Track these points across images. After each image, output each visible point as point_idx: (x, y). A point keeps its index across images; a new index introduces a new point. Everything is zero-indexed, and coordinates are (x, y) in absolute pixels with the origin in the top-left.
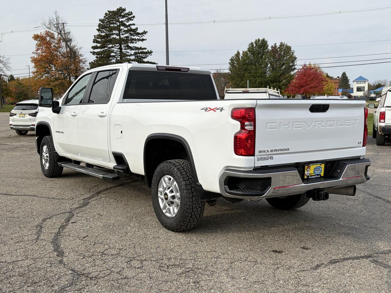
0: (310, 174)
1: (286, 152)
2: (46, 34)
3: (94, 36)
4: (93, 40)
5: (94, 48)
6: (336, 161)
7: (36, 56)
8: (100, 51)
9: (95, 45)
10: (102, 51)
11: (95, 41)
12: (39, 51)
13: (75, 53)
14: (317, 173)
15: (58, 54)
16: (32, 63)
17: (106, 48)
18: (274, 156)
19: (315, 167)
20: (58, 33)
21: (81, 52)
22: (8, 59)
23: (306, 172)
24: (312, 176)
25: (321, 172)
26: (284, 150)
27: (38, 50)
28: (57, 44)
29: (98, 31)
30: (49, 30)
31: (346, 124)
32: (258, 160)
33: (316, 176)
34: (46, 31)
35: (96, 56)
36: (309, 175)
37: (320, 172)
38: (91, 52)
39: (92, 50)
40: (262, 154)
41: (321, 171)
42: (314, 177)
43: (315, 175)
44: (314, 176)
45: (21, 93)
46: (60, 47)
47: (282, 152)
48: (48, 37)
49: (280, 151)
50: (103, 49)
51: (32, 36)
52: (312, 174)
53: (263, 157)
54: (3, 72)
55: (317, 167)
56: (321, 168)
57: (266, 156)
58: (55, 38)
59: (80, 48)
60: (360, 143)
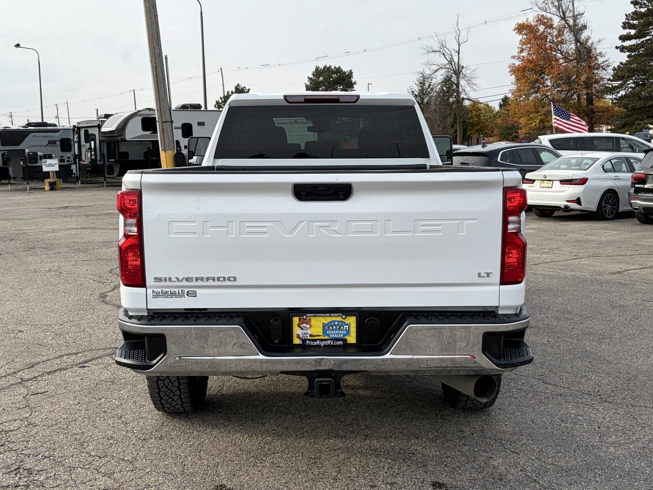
0: (311, 336)
1: (227, 283)
2: (537, 21)
3: (626, 15)
4: (623, 23)
5: (623, 38)
6: (401, 312)
7: (518, 63)
8: (635, 43)
9: (625, 34)
10: (638, 43)
11: (626, 25)
12: (524, 54)
13: (589, 50)
14: (336, 336)
15: (558, 54)
16: (511, 75)
17: (648, 38)
18: (199, 291)
19: (326, 322)
20: (560, 16)
21: (599, 49)
22: (473, 71)
23: (297, 331)
24: (315, 340)
25: (348, 332)
26: (222, 279)
27: (522, 51)
28: (557, 37)
29: (635, 5)
30: (544, 13)
31: (421, 228)
32: (156, 295)
33: (328, 342)
34: (539, 15)
35: (628, 54)
36: (309, 338)
37: (344, 335)
38: (617, 48)
39: (620, 43)
40: (163, 283)
42: (323, 344)
43: (326, 340)
44: (322, 340)
45: (510, 129)
46: (562, 42)
47: (217, 283)
48: (541, 26)
50: (642, 40)
51: (514, 26)
52: (319, 336)
53: (168, 290)
54: (466, 94)
55: (334, 322)
56: (346, 325)
57: (177, 290)
58: (554, 26)
59: (599, 41)
60: (488, 275)
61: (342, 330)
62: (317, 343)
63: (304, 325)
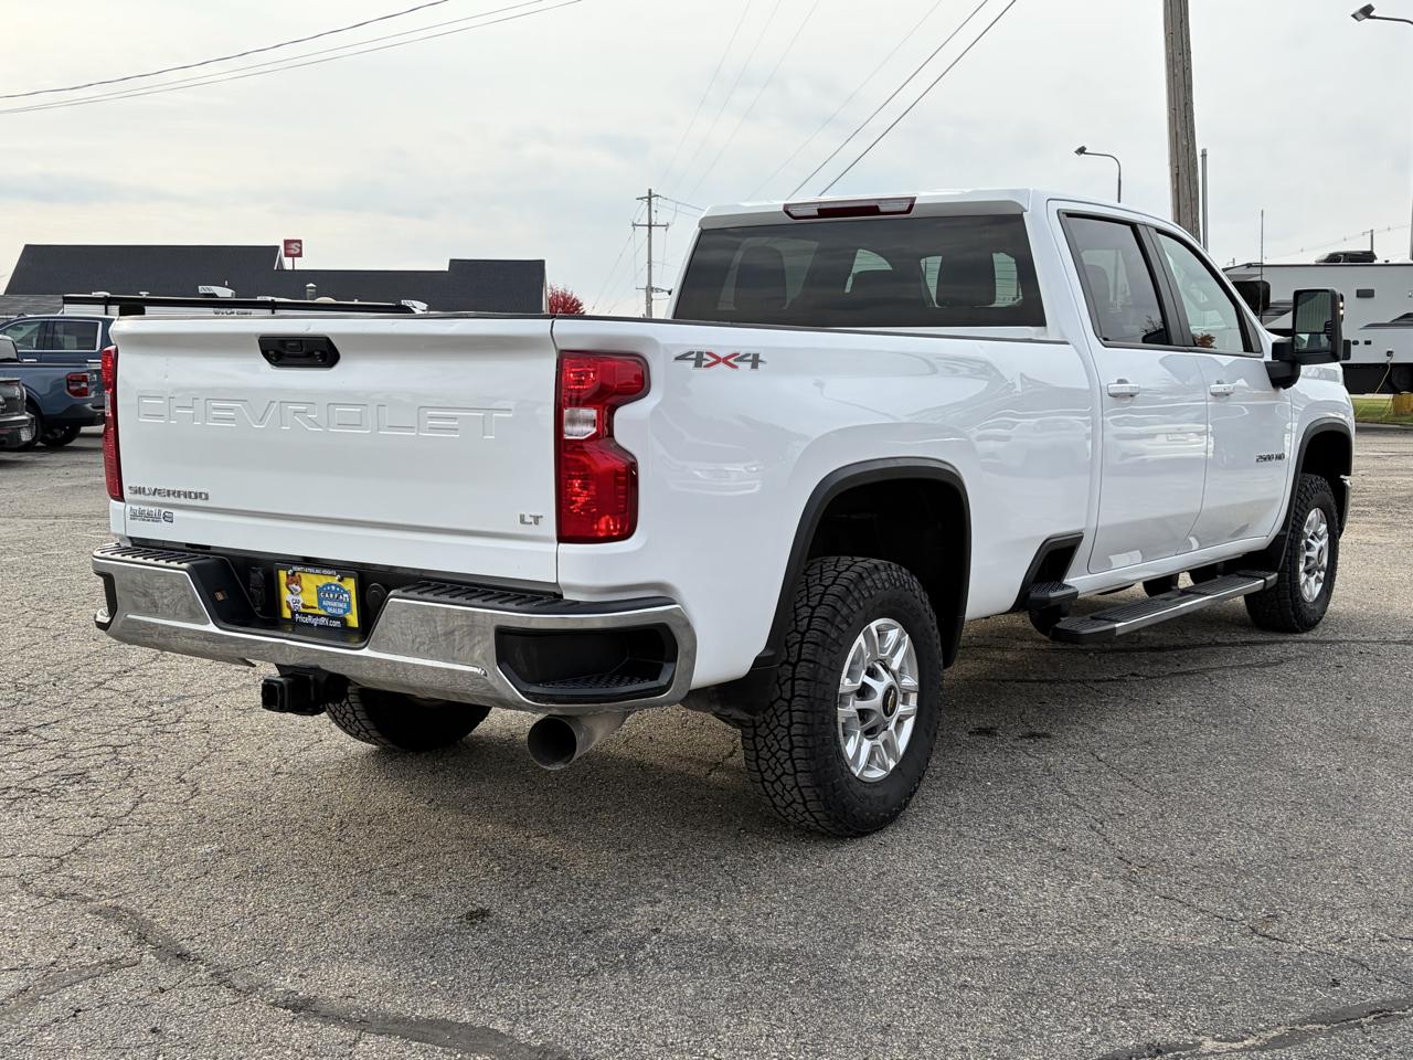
0: (304, 606)
1: (198, 502)
14: (334, 611)
18: (177, 514)
19: (320, 585)
23: (286, 596)
24: (306, 615)
25: (348, 610)
26: (191, 496)
31: (429, 422)
32: (134, 516)
33: (323, 621)
37: (344, 611)
41: (349, 604)
42: (315, 622)
43: (320, 616)
44: (314, 616)
49: (182, 497)
52: (313, 607)
53: (146, 508)
55: (330, 585)
56: (346, 592)
60: (537, 519)
61: (342, 601)
62: (309, 619)
63: (294, 585)
